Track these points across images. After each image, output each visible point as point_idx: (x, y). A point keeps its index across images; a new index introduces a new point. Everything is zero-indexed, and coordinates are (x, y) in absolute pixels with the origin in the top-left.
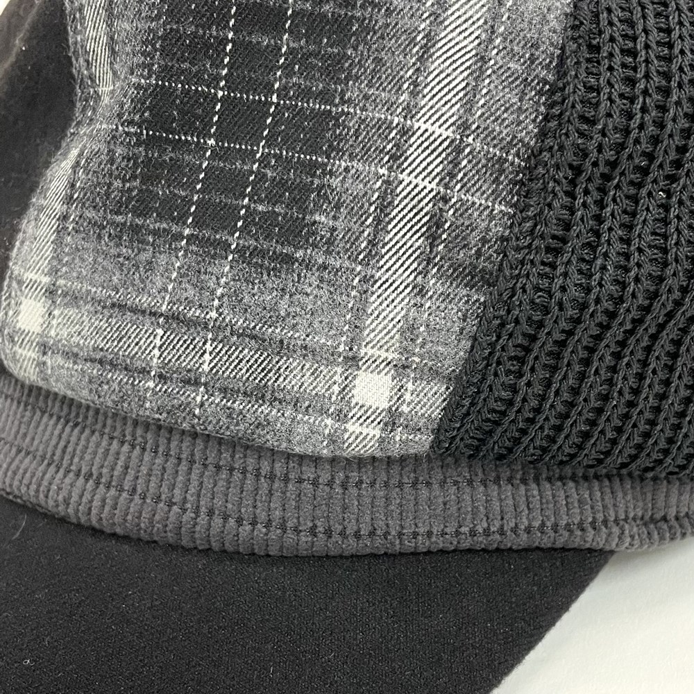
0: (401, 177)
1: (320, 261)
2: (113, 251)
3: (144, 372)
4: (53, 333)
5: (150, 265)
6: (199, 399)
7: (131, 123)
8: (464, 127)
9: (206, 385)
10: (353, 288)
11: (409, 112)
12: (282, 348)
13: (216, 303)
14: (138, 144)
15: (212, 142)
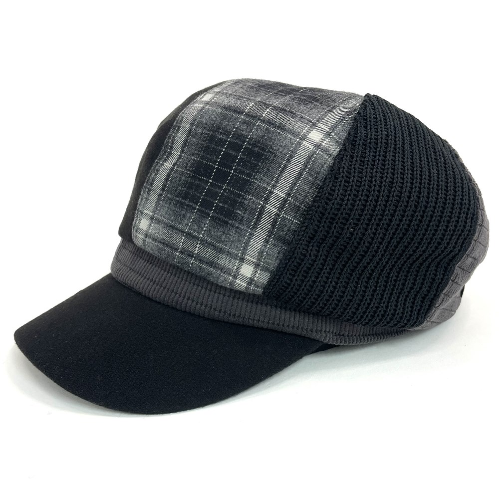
0: (267, 206)
1: (237, 225)
2: (174, 209)
3: (176, 249)
4: (150, 231)
5: (184, 216)
6: (192, 261)
7: (189, 170)
8: (288, 195)
9: (195, 257)
10: (246, 236)
11: (274, 186)
12: (221, 251)
13: (203, 232)
14: (189, 177)
15: (211, 181)
